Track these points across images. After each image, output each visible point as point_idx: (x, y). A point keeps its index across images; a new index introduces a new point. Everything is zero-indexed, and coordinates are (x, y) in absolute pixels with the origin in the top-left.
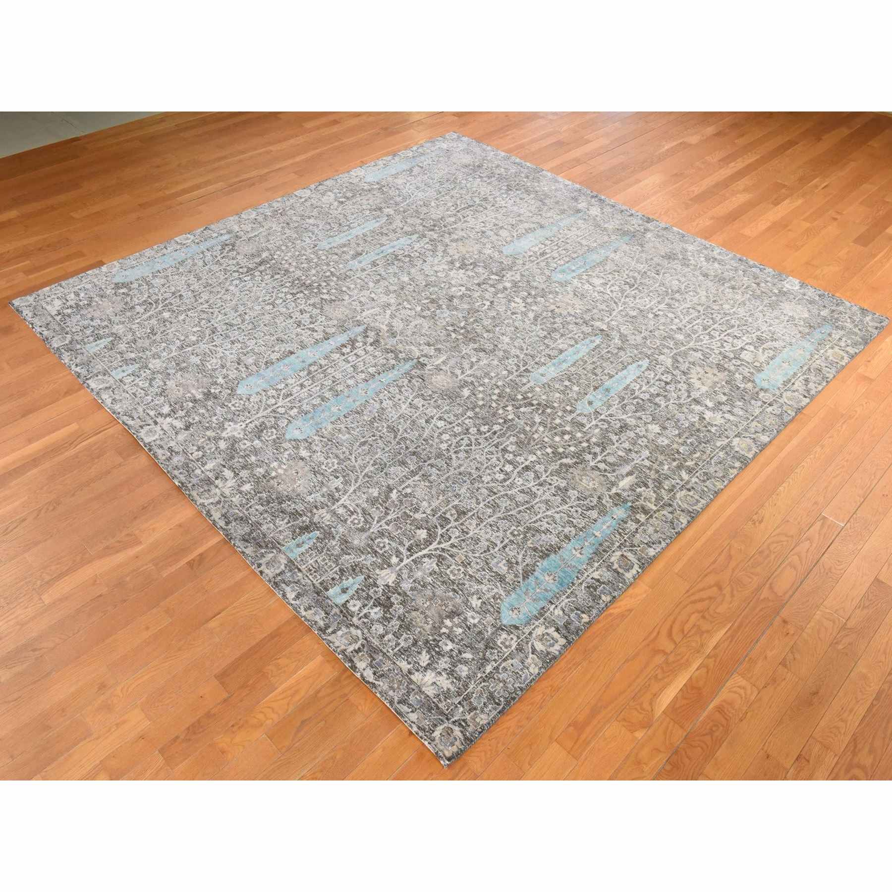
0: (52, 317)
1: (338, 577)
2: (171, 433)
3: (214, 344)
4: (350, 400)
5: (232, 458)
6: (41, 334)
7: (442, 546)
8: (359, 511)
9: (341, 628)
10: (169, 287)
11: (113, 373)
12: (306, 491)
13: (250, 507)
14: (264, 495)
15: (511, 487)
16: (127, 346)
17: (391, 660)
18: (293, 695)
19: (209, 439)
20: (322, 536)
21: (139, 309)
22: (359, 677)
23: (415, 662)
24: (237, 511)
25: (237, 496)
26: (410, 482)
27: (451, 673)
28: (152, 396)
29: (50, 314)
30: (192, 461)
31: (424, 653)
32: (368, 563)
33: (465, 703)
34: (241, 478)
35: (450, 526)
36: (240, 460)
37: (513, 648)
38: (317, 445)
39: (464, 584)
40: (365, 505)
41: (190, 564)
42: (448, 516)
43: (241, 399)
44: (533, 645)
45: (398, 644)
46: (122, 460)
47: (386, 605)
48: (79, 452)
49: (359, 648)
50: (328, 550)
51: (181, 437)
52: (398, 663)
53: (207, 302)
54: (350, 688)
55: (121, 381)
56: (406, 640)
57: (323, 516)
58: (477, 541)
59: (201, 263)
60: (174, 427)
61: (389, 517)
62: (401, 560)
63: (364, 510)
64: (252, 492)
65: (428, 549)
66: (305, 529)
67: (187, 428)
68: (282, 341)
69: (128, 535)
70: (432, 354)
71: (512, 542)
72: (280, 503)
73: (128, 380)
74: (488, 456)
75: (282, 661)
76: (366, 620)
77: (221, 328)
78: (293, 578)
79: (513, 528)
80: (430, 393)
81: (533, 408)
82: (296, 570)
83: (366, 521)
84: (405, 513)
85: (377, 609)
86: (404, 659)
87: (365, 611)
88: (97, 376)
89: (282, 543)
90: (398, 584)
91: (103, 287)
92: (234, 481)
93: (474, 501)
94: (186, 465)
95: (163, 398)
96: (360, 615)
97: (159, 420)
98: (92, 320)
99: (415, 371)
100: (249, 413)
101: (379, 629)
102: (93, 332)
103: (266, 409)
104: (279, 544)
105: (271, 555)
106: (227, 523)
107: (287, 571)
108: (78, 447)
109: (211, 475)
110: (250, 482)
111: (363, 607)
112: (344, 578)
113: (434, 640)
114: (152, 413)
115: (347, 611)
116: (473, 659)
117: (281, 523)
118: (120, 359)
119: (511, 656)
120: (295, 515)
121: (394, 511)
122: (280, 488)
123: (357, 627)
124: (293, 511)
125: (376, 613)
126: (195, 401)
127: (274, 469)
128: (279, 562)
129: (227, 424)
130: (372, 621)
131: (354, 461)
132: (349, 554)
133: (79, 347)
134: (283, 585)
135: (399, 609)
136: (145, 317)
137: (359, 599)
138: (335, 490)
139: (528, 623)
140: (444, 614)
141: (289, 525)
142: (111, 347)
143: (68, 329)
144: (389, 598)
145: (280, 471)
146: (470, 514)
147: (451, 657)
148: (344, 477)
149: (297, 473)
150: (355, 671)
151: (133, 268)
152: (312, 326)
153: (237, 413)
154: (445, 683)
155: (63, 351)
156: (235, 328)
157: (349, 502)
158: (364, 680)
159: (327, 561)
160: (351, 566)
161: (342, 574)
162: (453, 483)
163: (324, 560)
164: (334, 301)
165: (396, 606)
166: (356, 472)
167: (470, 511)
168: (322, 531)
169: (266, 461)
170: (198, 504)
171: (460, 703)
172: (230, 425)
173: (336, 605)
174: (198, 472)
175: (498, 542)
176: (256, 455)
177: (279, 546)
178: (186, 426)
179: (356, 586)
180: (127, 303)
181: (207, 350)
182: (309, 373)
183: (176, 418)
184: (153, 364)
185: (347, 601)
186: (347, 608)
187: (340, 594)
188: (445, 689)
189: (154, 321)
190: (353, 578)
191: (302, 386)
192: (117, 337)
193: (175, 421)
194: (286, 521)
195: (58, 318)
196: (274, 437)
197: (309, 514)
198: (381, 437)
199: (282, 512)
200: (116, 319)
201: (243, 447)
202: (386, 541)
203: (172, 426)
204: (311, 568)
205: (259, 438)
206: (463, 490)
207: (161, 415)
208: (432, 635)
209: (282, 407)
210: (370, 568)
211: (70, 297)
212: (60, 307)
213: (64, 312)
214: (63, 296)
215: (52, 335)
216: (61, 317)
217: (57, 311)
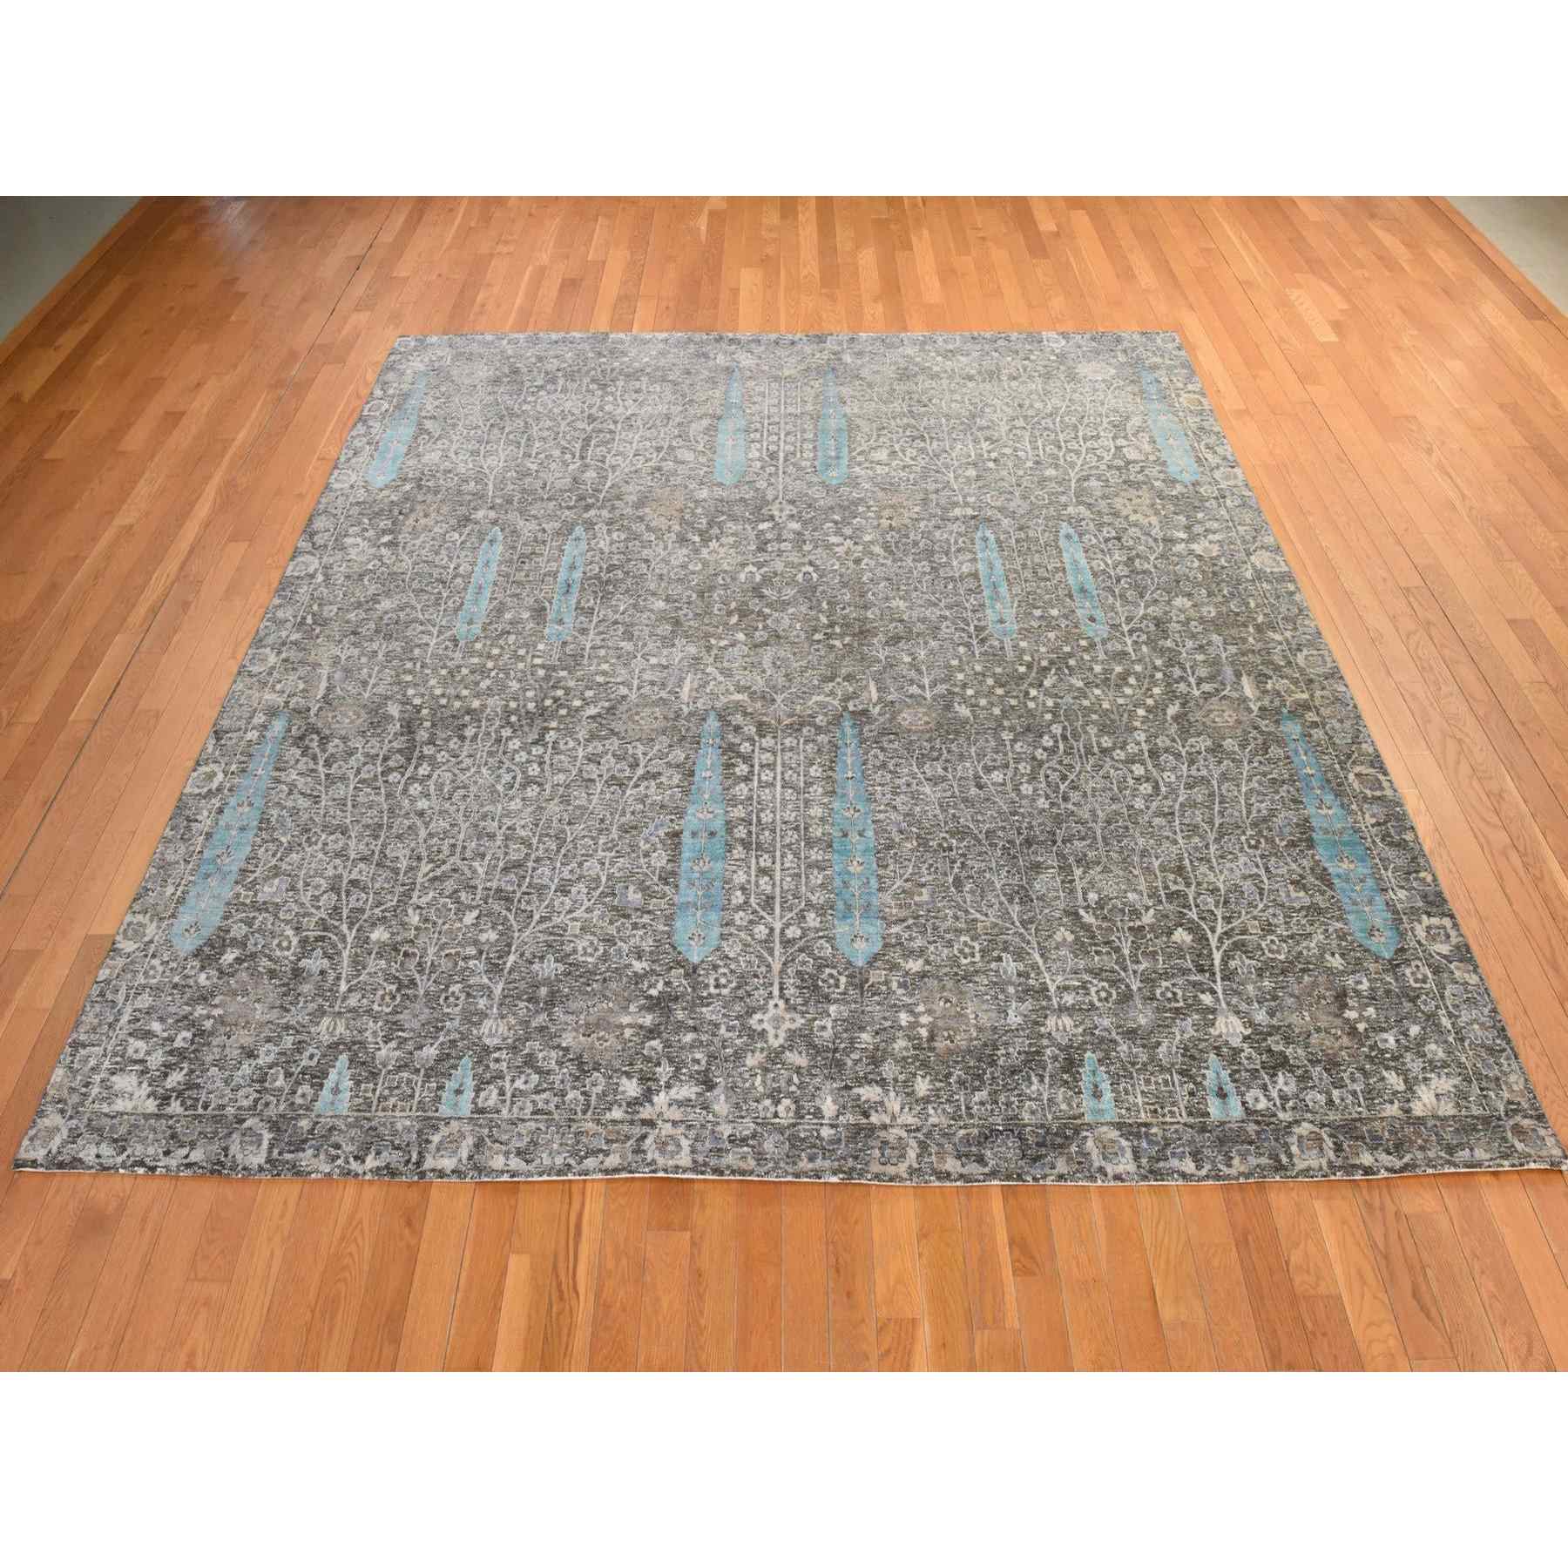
0: (158, 1116)
1: (1192, 1086)
2: (697, 1115)
3: (536, 917)
4: (854, 837)
5: (840, 1065)
6: (188, 1166)
7: (1219, 930)
8: (1086, 977)
9: (1286, 1143)
10: (307, 884)
11: (445, 1110)
12: (994, 1015)
13: (968, 1108)
14: (958, 1073)
15: (1173, 791)
16: (393, 1044)
17: (1375, 1120)
18: (1364, 1283)
19: (766, 1070)
20: (1100, 1054)
21: (314, 963)
22: (1386, 1175)
23: (1393, 1094)
24: (962, 1132)
25: (931, 1111)
26: (1079, 885)
27: (1432, 1066)
28: (574, 1088)
29: (147, 1117)
30: (794, 1125)
31: (1385, 1073)
32: (1191, 1032)
33: (1484, 1084)
34: (896, 1080)
35: (1191, 898)
36: (855, 1056)
37: (1430, 975)
38: (911, 939)
39: (1301, 953)
40: (1082, 964)
41: (1021, 1270)
42: (1174, 888)
43: (715, 967)
44: (1438, 954)
45: (1354, 1093)
46: (688, 1235)
47: (1279, 1063)
48: (598, 1295)
49: (1335, 1143)
50: (1133, 1064)
51: (721, 1106)
52: (1384, 1115)
53: (419, 859)
54: (1389, 1201)
55: (481, 1111)
56: (1353, 1080)
57: (1061, 1026)
58: (1237, 888)
59: (303, 803)
60: (684, 1103)
61: (1126, 952)
62: (1213, 992)
63: (1090, 971)
64: (938, 1085)
65: (1214, 950)
66: (1071, 1065)
67: (710, 1085)
68: (635, 828)
69: (880, 1330)
70: (851, 689)
71: (1263, 856)
72: (993, 1063)
73: (491, 1097)
74: (1101, 773)
75: (1296, 1258)
76: (1291, 1104)
77: (508, 883)
78: (1157, 1143)
79: (1243, 838)
80: (928, 745)
81: (1053, 672)
82: (1143, 1129)
83: (1113, 983)
84: (1130, 929)
85: (1281, 1079)
86: (1380, 1103)
87: (1275, 1094)
88: (428, 1141)
89: (1077, 1112)
90: (1251, 1023)
91: (176, 979)
92: (892, 1094)
93: (1166, 844)
94: (795, 1142)
95: (596, 1074)
96: (1278, 1103)
97: (646, 1112)
98: (251, 1054)
99: (866, 728)
100: (756, 976)
101: (1315, 1098)
102: (288, 1075)
103: (771, 951)
104: (1075, 1118)
105: (1090, 1144)
106: (981, 1160)
107: (1136, 1143)
108: (582, 1290)
109: (849, 1118)
110: (915, 1075)
111: (1266, 1090)
112: (1199, 1079)
113: (1372, 1048)
114: (617, 1114)
115: (1262, 1116)
116: (1423, 1028)
117: (1034, 1088)
118: (420, 1079)
119: (1441, 987)
120: (1033, 1059)
121: (1119, 938)
122: (961, 1041)
123: (1297, 1122)
124: (1023, 1057)
125: (1284, 1083)
126: (652, 1033)
127: (914, 1025)
128: (1112, 1141)
129: (753, 1021)
130: (1297, 1096)
131: (983, 918)
132: (1159, 1044)
133: (304, 1124)
134: (1161, 1164)
135: (1295, 1053)
136: (345, 967)
137: (1249, 1087)
138: (1022, 980)
139: (1402, 935)
140: (1334, 1008)
141: (1047, 1080)
142: (366, 1070)
143: (230, 1111)
144: (1269, 1051)
145: (925, 1020)
146: (1187, 862)
147: (1407, 1049)
148: (1005, 950)
149: (947, 1001)
150: (1374, 1174)
151: (181, 901)
152: (640, 771)
153: (741, 993)
154: (1445, 1084)
155: (288, 1156)
156: (530, 864)
157: (1060, 978)
158: (1395, 1172)
159: (1153, 1079)
160: (1183, 1055)
161: (1191, 1077)
162: (1119, 842)
163: (1148, 1082)
164: (613, 708)
165: (1289, 1051)
166: (1008, 929)
167: (1181, 860)
168: (1089, 1047)
169: (888, 1024)
170: (905, 1175)
171: (1482, 1089)
172: (761, 1021)
173: (1243, 1121)
174: (826, 1132)
175: (1255, 870)
176: (862, 1029)
177: (1079, 1122)
178: (704, 1083)
179: (1225, 1074)
180: (272, 974)
181: (543, 937)
182: (746, 845)
183: (668, 1086)
184: (491, 1035)
185: (1244, 1103)
186: (1256, 1111)
187: (1225, 1103)
188: (1453, 1090)
189: (375, 965)
190: (1207, 1068)
191: (763, 871)
192: (354, 1047)
193: (673, 1091)
194: (1034, 1079)
195: (175, 1107)
196: (843, 980)
197: (1045, 1042)
198: (964, 855)
199: (1013, 1073)
200: (297, 1016)
201: (828, 1034)
202: (1165, 984)
203: (680, 1104)
204: (1152, 1108)
205: (827, 999)
206: (1141, 841)
207: (634, 1103)
208: (1363, 1045)
209: (787, 925)
210: (1201, 1035)
211: (136, 1051)
212: (145, 1085)
213: (169, 1087)
214: (118, 1059)
215: (215, 1148)
216: (178, 1102)
217: (152, 1099)
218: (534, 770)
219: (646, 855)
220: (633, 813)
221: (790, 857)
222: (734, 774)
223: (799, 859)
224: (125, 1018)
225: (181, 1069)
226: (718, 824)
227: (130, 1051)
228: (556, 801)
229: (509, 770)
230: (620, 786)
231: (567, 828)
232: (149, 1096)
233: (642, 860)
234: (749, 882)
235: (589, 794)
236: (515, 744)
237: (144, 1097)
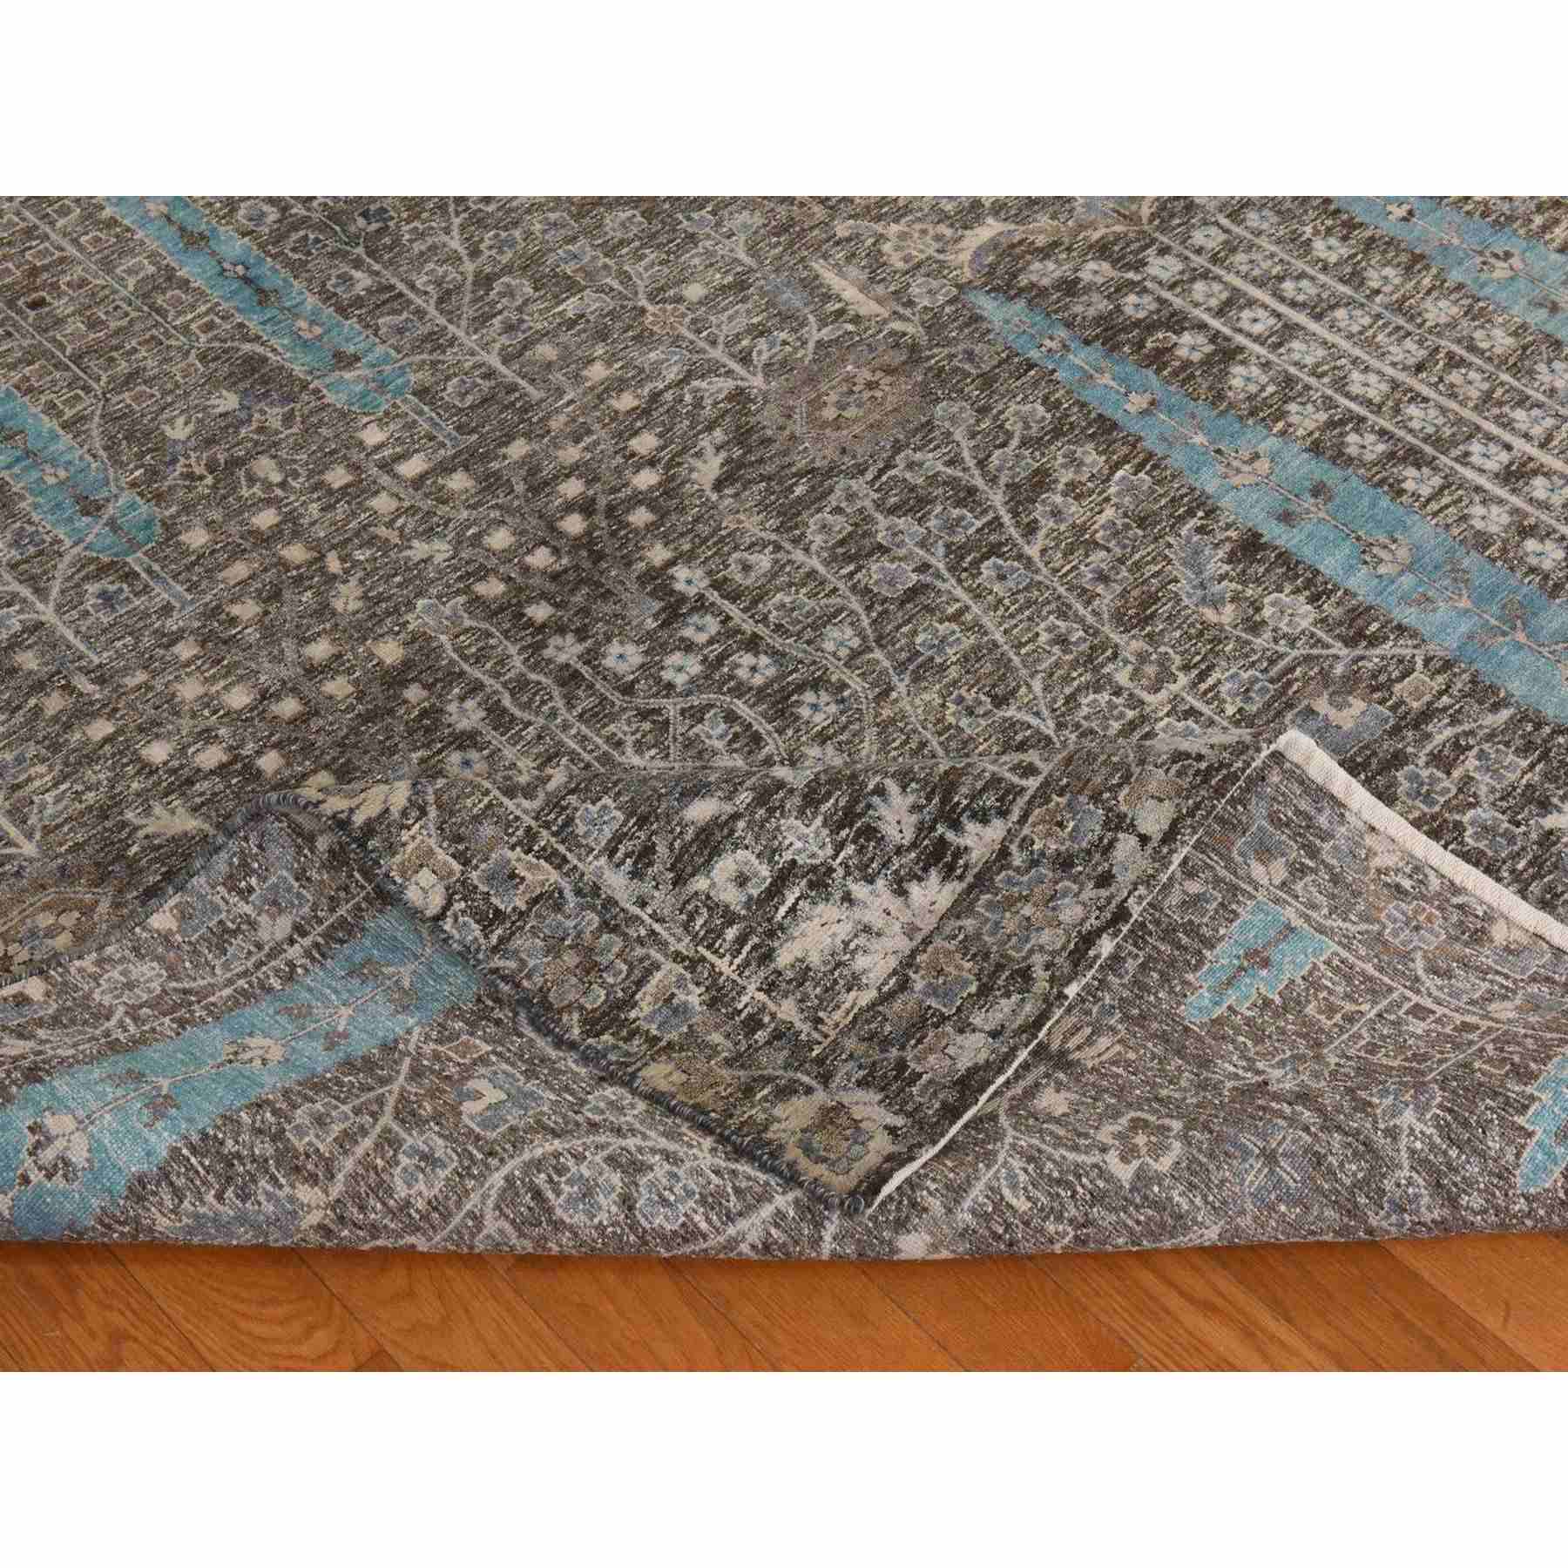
211: (742, 880)
212: (859, 890)
213: (909, 836)
214: (731, 933)
215: (1158, 779)
216: (971, 827)
217: (914, 889)
218: (754, 669)
219: (1255, 627)
220: (1102, 578)
221: (1519, 415)
222: (1187, 364)
223: (1539, 405)
224: (617, 883)
225: (880, 791)
226: (1301, 466)
227: (732, 897)
228: (901, 686)
229: (696, 715)
230: (994, 550)
231: (1010, 712)
232: (902, 892)
233: (1262, 641)
234: (1515, 511)
235: (955, 618)
236: (623, 657)
237: (894, 904)
